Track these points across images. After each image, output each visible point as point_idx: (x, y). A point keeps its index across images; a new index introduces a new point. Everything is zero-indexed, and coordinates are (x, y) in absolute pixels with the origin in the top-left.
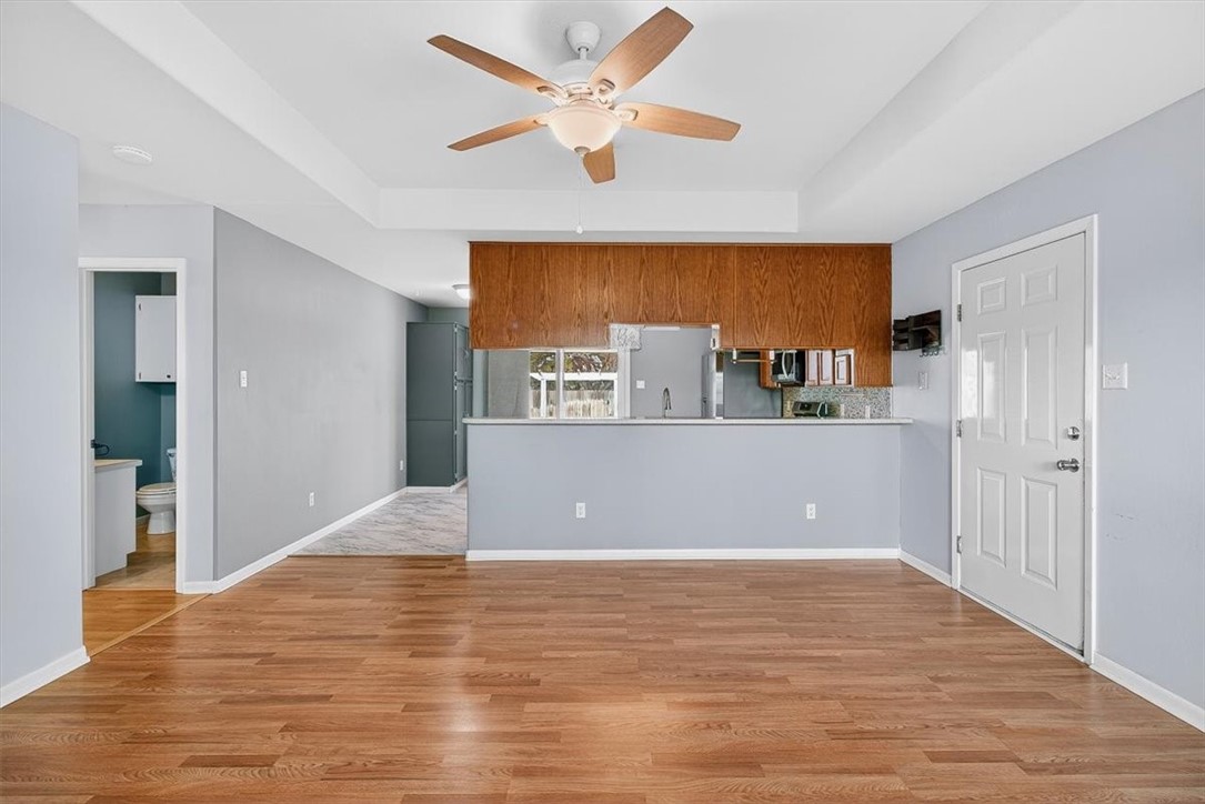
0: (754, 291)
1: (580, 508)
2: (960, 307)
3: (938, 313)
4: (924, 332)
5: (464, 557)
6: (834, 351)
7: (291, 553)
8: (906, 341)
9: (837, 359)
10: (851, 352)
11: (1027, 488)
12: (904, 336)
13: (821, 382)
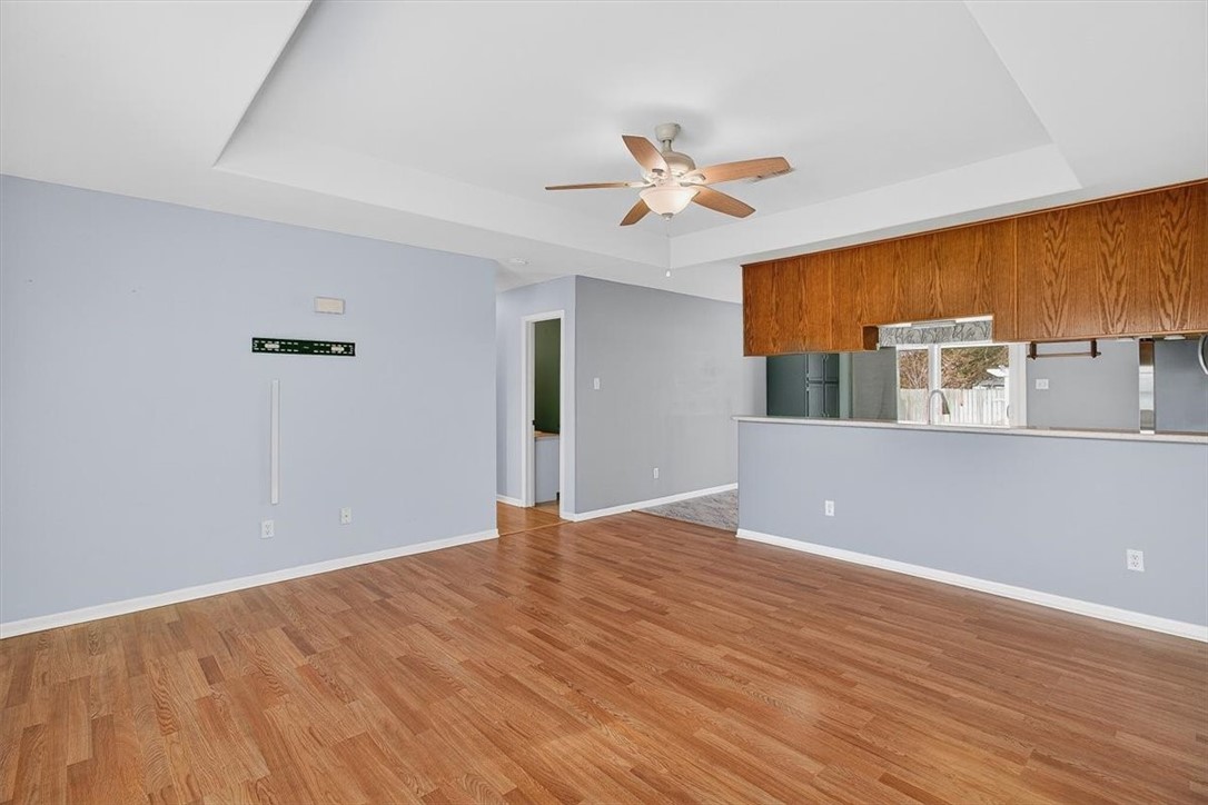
0: (1044, 269)
1: (829, 506)
5: (736, 533)
7: (636, 509)
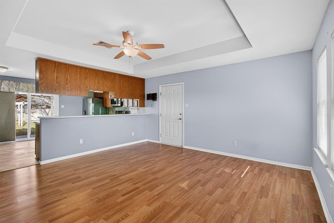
0: (121, 85)
1: (81, 141)
2: (161, 93)
3: (156, 93)
4: (153, 97)
6: (133, 99)
8: (150, 98)
9: (134, 101)
10: (138, 100)
11: (173, 123)
12: (149, 97)
13: (128, 106)
